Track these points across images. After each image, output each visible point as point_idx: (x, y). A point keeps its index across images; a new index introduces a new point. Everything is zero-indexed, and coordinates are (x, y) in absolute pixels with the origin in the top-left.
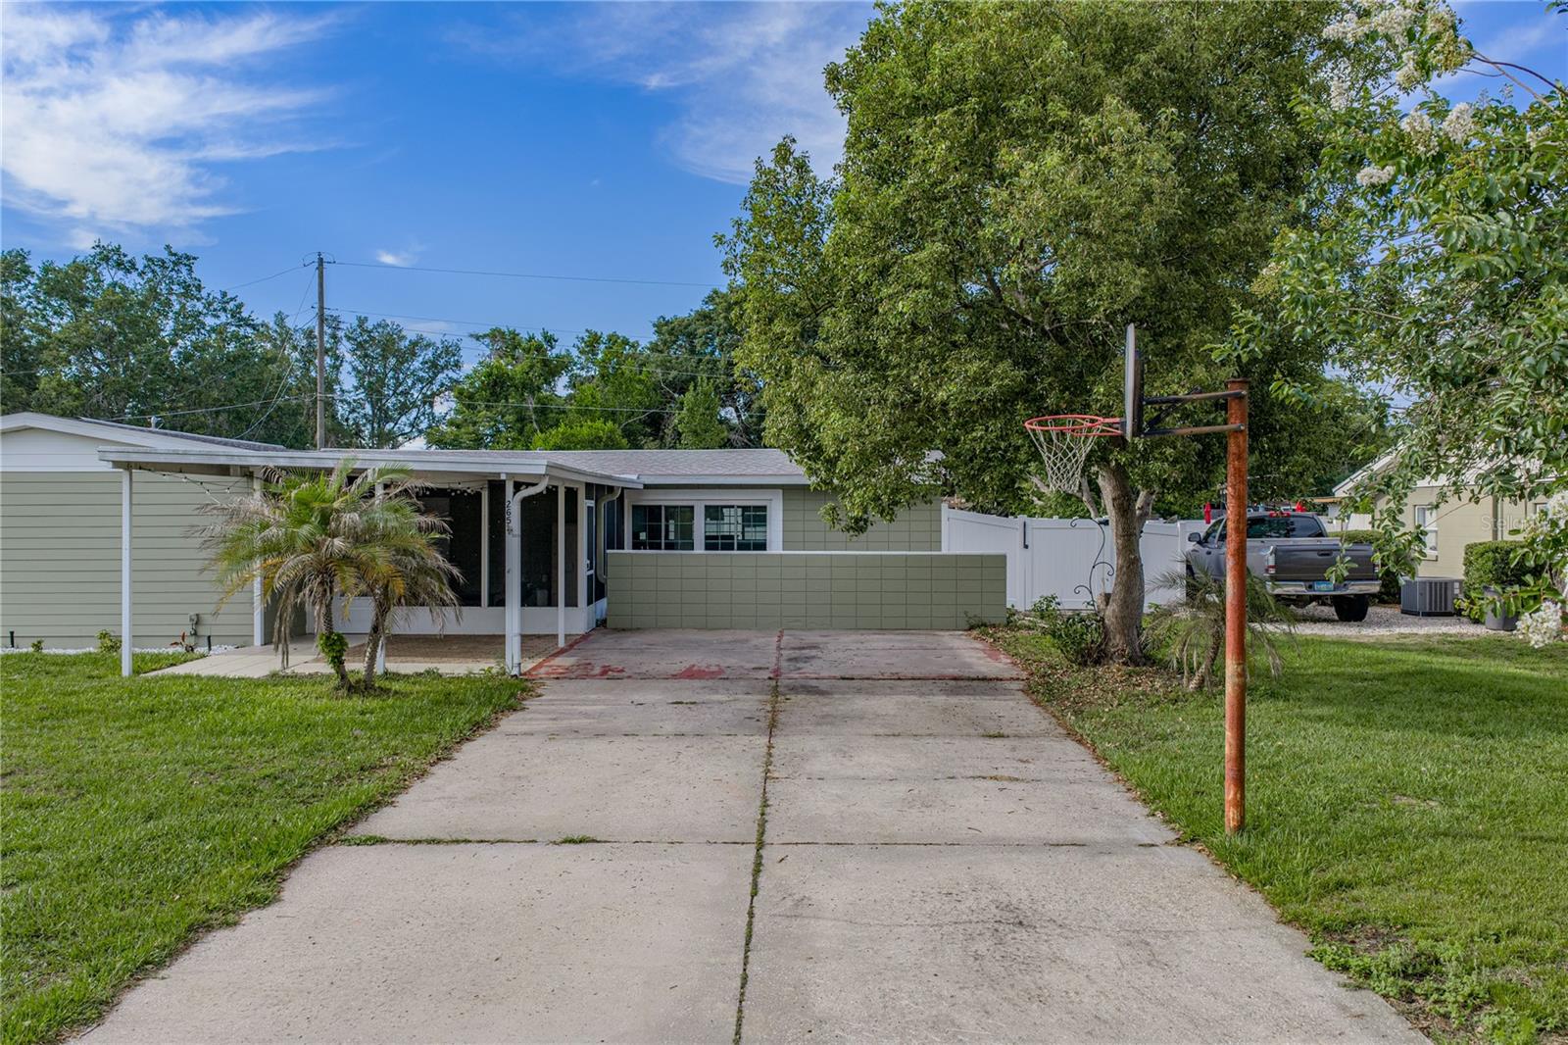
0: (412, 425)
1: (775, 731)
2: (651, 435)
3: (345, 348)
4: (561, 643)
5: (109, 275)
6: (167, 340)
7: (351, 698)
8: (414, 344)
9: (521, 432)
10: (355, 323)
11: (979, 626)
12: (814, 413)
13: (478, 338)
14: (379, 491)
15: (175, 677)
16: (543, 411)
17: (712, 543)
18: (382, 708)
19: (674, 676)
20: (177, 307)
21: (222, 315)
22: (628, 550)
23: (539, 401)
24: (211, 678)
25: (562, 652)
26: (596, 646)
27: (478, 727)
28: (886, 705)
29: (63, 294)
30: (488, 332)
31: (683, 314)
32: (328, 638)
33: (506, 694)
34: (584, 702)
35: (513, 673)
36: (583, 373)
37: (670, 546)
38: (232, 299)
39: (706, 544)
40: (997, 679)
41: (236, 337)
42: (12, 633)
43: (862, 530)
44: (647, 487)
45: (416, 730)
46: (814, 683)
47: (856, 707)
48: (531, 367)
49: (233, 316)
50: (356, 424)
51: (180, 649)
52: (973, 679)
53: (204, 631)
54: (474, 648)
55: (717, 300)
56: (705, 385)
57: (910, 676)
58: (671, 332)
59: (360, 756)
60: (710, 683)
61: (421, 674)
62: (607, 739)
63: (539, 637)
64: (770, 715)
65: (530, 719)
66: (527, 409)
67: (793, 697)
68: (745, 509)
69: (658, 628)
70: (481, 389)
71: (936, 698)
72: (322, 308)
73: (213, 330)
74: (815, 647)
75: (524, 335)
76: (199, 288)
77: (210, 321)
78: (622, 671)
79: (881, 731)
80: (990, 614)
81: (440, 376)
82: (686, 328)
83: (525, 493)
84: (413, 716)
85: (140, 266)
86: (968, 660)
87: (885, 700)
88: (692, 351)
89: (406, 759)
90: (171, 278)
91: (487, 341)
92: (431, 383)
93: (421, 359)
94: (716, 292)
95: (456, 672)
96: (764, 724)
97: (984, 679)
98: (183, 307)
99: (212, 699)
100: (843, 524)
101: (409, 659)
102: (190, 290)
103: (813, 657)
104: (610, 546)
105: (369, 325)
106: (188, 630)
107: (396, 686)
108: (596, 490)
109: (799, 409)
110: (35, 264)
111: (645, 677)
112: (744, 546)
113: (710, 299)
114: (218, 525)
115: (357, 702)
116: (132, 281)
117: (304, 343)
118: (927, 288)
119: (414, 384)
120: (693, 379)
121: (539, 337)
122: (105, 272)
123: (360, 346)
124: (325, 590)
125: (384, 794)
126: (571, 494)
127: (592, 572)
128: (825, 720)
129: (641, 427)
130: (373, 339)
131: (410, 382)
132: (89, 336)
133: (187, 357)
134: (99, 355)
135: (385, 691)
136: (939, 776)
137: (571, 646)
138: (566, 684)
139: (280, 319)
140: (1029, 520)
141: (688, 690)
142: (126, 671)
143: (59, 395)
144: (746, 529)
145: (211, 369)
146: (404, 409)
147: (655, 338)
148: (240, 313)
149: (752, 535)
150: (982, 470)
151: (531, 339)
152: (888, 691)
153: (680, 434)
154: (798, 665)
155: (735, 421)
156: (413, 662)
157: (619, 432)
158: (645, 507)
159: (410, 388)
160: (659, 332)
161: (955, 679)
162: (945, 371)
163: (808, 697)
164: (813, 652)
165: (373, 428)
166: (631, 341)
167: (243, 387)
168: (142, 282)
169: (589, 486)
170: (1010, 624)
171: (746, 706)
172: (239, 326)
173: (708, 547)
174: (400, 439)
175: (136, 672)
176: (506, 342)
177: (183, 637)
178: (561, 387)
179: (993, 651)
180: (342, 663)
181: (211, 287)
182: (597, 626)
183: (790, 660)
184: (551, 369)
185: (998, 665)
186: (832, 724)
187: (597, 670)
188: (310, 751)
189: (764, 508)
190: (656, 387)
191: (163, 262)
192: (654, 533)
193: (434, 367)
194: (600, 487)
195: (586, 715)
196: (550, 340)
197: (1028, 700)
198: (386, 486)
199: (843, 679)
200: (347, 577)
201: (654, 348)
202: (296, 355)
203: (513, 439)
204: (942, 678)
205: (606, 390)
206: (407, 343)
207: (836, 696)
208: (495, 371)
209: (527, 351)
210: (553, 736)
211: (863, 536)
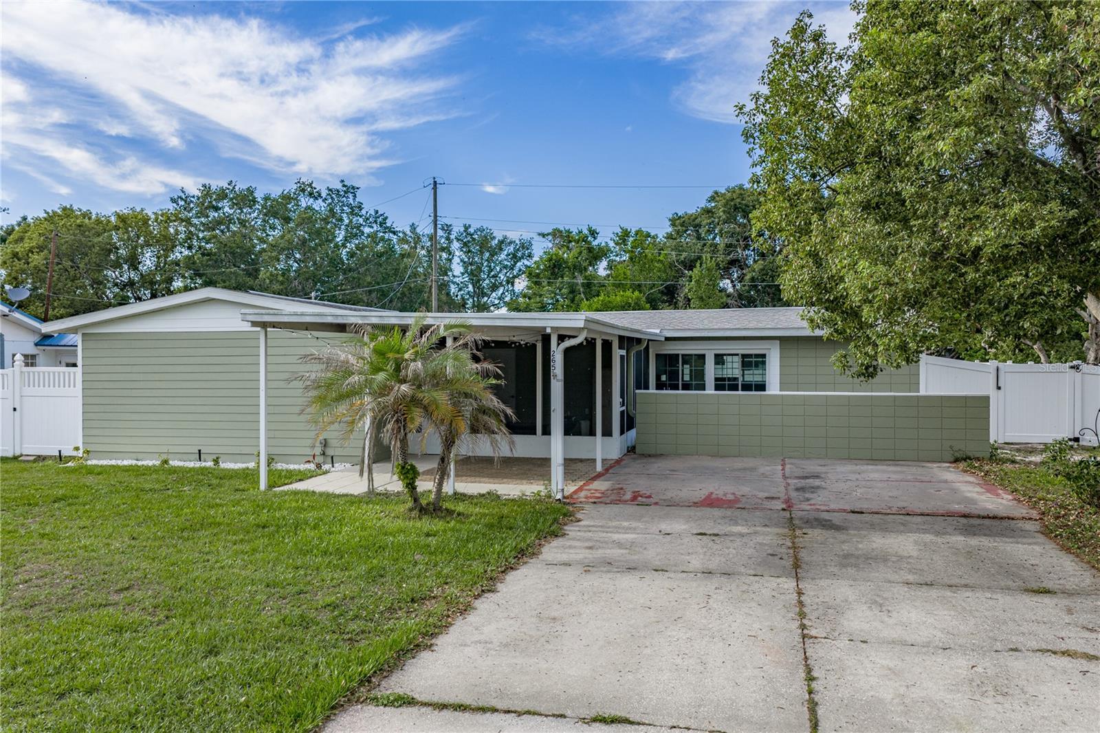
0: (499, 299)
1: (801, 573)
2: (667, 301)
3: (456, 245)
4: (599, 468)
5: (304, 202)
6: (340, 243)
7: (420, 519)
8: (501, 242)
9: (573, 301)
10: (462, 229)
11: (965, 460)
12: (836, 263)
13: (544, 235)
14: (449, 342)
15: (296, 493)
16: (588, 285)
17: (721, 384)
18: (445, 531)
19: (696, 504)
20: (346, 221)
21: (374, 225)
22: (652, 391)
23: (586, 278)
24: (321, 494)
25: (599, 476)
26: (627, 470)
27: (523, 554)
28: (904, 544)
29: (275, 215)
30: (550, 231)
31: (692, 211)
32: (403, 468)
33: (550, 518)
34: (618, 529)
35: (558, 497)
36: (618, 259)
37: (686, 387)
38: (381, 215)
39: (716, 385)
40: (1009, 518)
41: (382, 239)
42: (200, 451)
43: (872, 375)
44: (667, 339)
45: (470, 557)
46: (825, 516)
47: (875, 546)
48: (580, 253)
49: (381, 226)
50: (463, 298)
51: (312, 466)
52: (983, 517)
53: (330, 452)
54: (529, 470)
55: (717, 199)
56: (708, 262)
57: (919, 511)
58: (682, 224)
59: (414, 584)
60: (729, 513)
61: (483, 495)
62: (638, 574)
63: (581, 461)
64: (792, 551)
65: (570, 547)
66: (577, 284)
67: (809, 531)
68: (744, 356)
69: (677, 455)
70: (544, 270)
71: (954, 538)
72: (436, 216)
73: (369, 236)
74: (818, 477)
75: (575, 231)
76: (360, 208)
77: (367, 230)
78: (650, 497)
79: (911, 578)
80: (971, 449)
81: (519, 264)
82: (694, 220)
83: (569, 343)
84: (468, 541)
85: (324, 195)
86: (969, 495)
87: (901, 538)
88: (699, 238)
89: (452, 590)
90: (342, 202)
91: (550, 238)
92: (512, 269)
93: (505, 253)
94: (716, 193)
95: (512, 493)
96: (788, 563)
97: (995, 518)
98: (351, 221)
99: (311, 516)
100: (854, 370)
101: (477, 479)
102: (356, 210)
103: (818, 487)
104: (639, 388)
105: (471, 230)
106: (318, 451)
107: (461, 508)
108: (627, 342)
109: (818, 263)
110: (259, 195)
111: (672, 504)
112: (747, 387)
113: (712, 199)
114: (315, 372)
115: (426, 524)
116: (319, 205)
117: (429, 244)
118: (969, 126)
119: (501, 270)
120: (700, 258)
121: (586, 232)
122: (302, 199)
123: (465, 244)
124: (400, 428)
125: (424, 635)
126: (607, 345)
127: (624, 408)
128: (849, 561)
129: (660, 295)
130: (474, 239)
131: (498, 269)
132: (290, 242)
133: (352, 255)
134: (298, 256)
135: (450, 512)
136: (998, 646)
137: (607, 470)
138: (602, 508)
139: (413, 228)
140: (1001, 365)
141: (712, 521)
142: (263, 486)
143: (271, 281)
144: (746, 372)
145: (366, 262)
146: (494, 288)
147: (670, 230)
148: (385, 223)
149: (752, 376)
150: (1019, 316)
151: (580, 232)
152: (902, 528)
153: (689, 300)
154: (807, 495)
155: (730, 290)
156: (480, 482)
157: (644, 299)
158: (666, 355)
159: (499, 273)
160: (673, 225)
161: (965, 516)
162: (978, 217)
163: (824, 532)
164: (817, 482)
165: (474, 301)
166: (652, 234)
167: (387, 274)
168: (326, 205)
169: (621, 338)
170: (993, 458)
171: (767, 540)
172: (385, 232)
173: (718, 388)
174: (492, 308)
175: (271, 486)
176: (563, 237)
177: (314, 456)
178: (602, 269)
179: (989, 487)
180: (414, 488)
181: (368, 208)
182: (628, 451)
183: (797, 489)
184: (596, 255)
185: (1000, 502)
186: (856, 566)
187: (628, 496)
188: (375, 576)
189: (764, 356)
190: (671, 265)
191: (338, 191)
192: (674, 376)
193: (515, 257)
194: (630, 339)
195: (620, 545)
196: (593, 233)
197: (1054, 545)
198: (455, 339)
199: (853, 512)
200: (418, 417)
201: (669, 237)
202: (423, 252)
203: (567, 306)
204: (950, 515)
205: (634, 269)
206: (496, 242)
207: (852, 532)
208: (554, 257)
209: (577, 241)
210: (588, 568)
211: (875, 380)
